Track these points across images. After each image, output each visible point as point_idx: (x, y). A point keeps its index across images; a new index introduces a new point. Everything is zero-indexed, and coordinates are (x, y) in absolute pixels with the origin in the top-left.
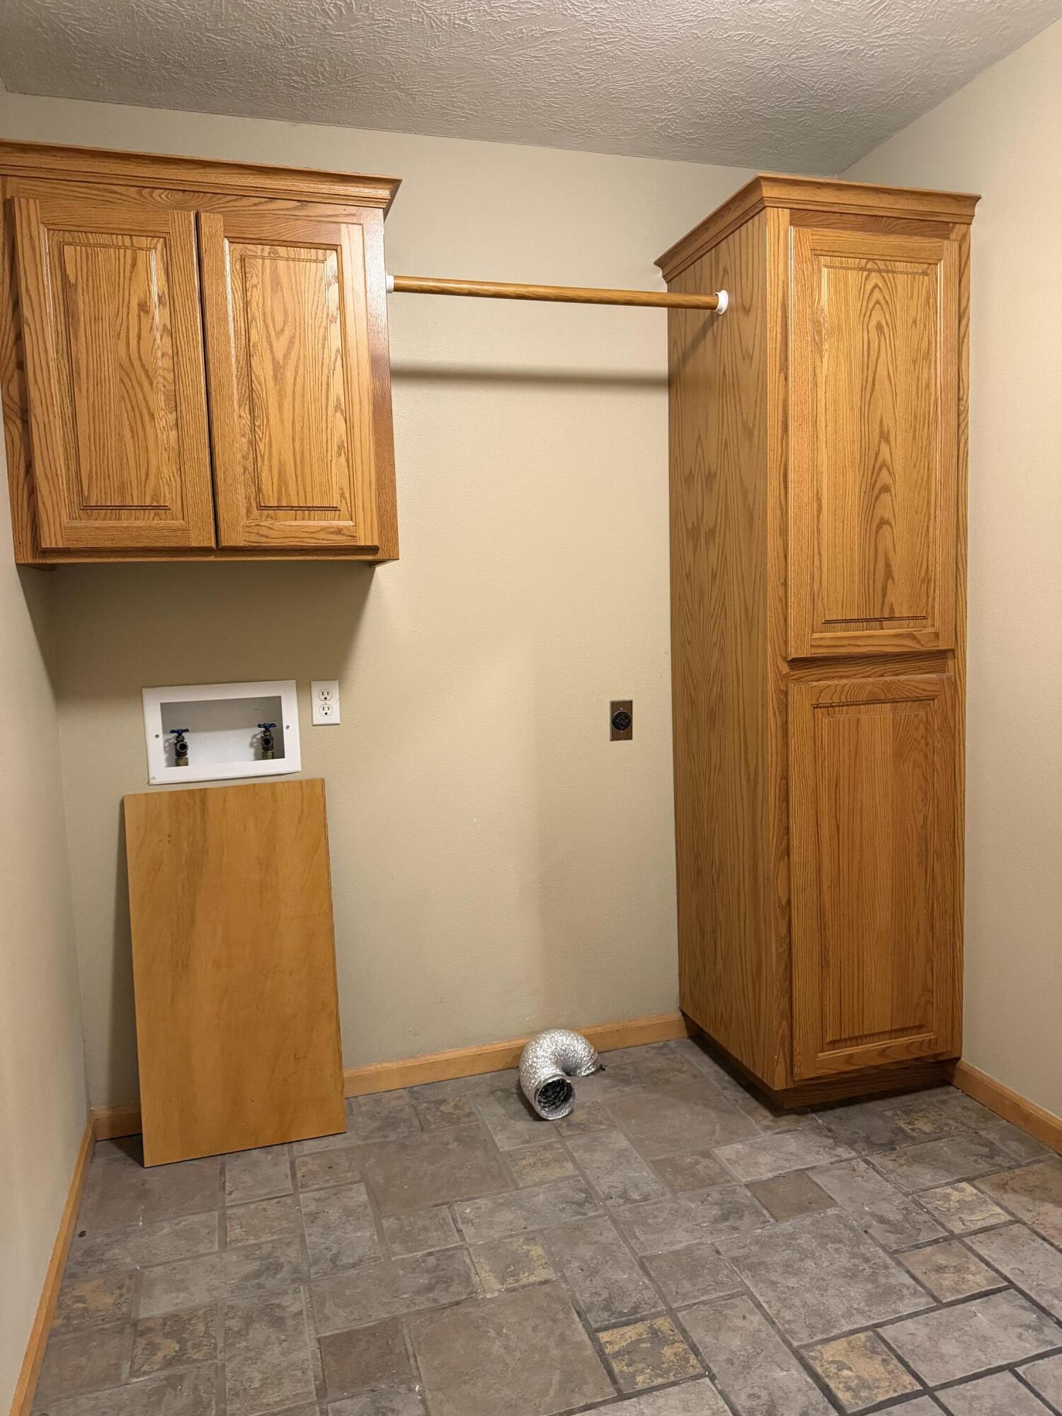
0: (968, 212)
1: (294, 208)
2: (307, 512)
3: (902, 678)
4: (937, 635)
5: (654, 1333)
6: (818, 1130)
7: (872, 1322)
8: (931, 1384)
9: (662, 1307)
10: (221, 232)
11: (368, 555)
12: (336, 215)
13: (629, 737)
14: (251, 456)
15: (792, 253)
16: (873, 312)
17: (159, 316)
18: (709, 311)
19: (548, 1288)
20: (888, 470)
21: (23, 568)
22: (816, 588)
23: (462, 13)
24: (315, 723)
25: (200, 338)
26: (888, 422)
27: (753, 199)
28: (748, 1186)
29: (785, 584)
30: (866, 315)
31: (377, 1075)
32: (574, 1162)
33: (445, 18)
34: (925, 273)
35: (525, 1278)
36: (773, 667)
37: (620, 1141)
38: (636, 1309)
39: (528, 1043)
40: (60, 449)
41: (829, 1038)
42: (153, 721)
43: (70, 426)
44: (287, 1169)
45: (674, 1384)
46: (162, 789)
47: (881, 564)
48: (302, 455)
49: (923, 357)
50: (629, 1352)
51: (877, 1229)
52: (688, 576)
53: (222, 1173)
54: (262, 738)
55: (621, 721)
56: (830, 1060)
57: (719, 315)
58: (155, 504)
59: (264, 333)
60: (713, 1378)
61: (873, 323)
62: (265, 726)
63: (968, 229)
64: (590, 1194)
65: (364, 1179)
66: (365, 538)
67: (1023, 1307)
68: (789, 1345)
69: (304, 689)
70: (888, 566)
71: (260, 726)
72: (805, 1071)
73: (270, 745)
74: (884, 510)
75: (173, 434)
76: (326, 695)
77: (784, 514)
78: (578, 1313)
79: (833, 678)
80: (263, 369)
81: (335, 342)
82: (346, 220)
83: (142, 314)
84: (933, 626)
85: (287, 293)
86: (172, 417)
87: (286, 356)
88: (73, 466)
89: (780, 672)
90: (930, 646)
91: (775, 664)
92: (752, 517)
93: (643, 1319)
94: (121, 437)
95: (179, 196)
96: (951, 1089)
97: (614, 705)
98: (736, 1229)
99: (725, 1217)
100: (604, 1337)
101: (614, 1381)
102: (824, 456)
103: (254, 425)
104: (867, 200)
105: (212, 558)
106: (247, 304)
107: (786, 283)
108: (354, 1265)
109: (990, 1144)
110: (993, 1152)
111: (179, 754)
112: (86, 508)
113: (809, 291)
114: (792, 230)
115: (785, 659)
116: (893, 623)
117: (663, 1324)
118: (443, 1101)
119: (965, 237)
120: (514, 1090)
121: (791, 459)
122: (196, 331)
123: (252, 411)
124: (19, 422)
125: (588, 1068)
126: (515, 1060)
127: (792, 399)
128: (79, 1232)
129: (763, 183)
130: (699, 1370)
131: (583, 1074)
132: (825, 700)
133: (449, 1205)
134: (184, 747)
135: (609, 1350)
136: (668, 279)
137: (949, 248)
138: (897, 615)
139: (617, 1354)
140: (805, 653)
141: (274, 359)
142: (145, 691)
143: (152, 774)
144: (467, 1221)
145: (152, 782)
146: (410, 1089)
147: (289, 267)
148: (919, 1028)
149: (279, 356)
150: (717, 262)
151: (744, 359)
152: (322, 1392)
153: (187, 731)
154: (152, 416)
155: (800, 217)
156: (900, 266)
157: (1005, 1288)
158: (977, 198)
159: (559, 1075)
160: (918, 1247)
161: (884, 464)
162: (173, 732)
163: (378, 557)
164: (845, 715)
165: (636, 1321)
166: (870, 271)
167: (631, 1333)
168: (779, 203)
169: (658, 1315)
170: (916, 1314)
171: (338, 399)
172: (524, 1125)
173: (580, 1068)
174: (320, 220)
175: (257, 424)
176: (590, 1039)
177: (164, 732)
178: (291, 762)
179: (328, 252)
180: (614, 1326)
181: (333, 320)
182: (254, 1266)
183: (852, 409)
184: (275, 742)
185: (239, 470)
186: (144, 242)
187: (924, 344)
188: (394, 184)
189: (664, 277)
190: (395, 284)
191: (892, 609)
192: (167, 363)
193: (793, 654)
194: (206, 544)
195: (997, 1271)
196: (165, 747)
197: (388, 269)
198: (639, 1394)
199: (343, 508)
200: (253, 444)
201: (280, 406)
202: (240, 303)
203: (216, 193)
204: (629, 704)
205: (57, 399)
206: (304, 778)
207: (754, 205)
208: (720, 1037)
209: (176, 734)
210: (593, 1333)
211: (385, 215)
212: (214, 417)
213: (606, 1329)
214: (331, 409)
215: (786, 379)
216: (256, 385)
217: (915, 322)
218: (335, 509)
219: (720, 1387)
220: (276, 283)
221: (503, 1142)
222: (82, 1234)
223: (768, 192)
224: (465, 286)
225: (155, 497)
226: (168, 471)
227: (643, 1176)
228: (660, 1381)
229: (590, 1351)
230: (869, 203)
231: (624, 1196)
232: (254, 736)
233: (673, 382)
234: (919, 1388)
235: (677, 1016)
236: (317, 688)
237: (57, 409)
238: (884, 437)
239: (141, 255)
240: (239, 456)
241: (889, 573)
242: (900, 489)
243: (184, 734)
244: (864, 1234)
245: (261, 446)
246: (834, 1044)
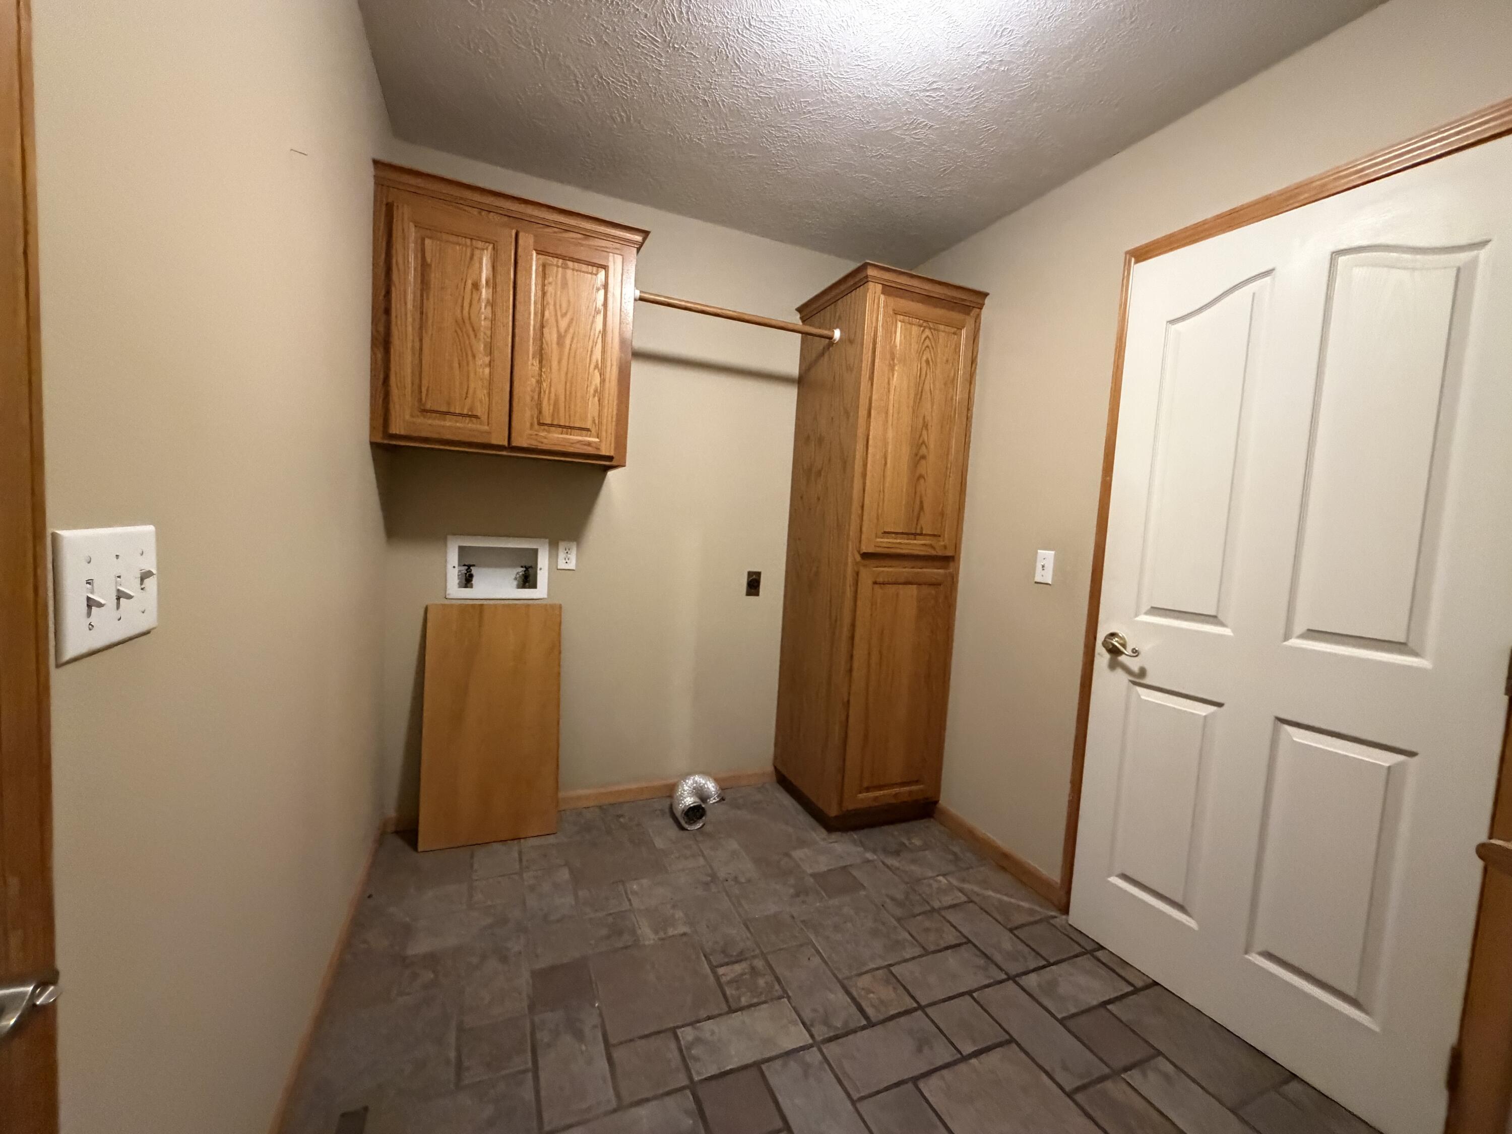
0: (981, 302)
1: (580, 239)
2: (570, 430)
3: (925, 570)
4: (945, 547)
5: (753, 968)
6: (854, 842)
7: (886, 963)
8: (923, 1003)
9: (757, 952)
10: (531, 247)
11: (606, 461)
12: (607, 247)
13: (757, 594)
14: (537, 389)
15: (881, 310)
16: (925, 352)
17: (485, 293)
18: (828, 340)
19: (685, 939)
20: (926, 446)
21: (375, 446)
22: (880, 511)
23: (699, 135)
24: (559, 567)
25: (511, 311)
26: (928, 418)
27: (862, 275)
28: (813, 875)
29: (863, 507)
30: (920, 353)
31: (579, 798)
32: (704, 856)
33: (688, 136)
34: (955, 333)
35: (671, 932)
36: (852, 557)
37: (734, 845)
38: (741, 953)
39: (678, 782)
40: (409, 371)
41: (866, 784)
42: (453, 558)
43: (417, 355)
44: (516, 855)
45: (765, 1002)
46: (454, 602)
47: (918, 502)
48: (571, 393)
49: (951, 382)
50: (736, 981)
51: (889, 904)
52: (802, 498)
53: (472, 857)
54: (523, 575)
55: (753, 584)
56: (866, 798)
57: (833, 343)
58: (470, 413)
59: (553, 313)
60: (789, 998)
61: (924, 358)
62: (525, 567)
63: (980, 311)
64: (714, 876)
65: (567, 864)
66: (606, 449)
67: (977, 955)
68: (837, 978)
69: (554, 545)
70: (921, 502)
71: (522, 567)
72: (849, 805)
73: (528, 580)
74: (921, 470)
75: (487, 370)
76: (567, 550)
77: (865, 465)
78: (705, 956)
79: (885, 567)
80: (551, 336)
81: (599, 326)
82: (613, 251)
83: (474, 290)
84: (944, 541)
85: (571, 292)
86: (487, 359)
87: (566, 331)
88: (417, 381)
89: (855, 559)
90: (940, 553)
91: (853, 555)
92: (846, 463)
93: (746, 959)
94: (451, 368)
95: (506, 219)
96: (932, 820)
97: (750, 574)
98: (804, 902)
99: (797, 895)
100: (721, 971)
101: (727, 1001)
102: (890, 434)
103: (541, 371)
104: (928, 287)
105: (504, 453)
106: (544, 294)
107: (876, 328)
108: (558, 921)
109: (955, 854)
110: (957, 858)
111: (467, 580)
112: (424, 411)
113: (890, 333)
114: (882, 297)
115: (859, 552)
116: (921, 537)
117: (759, 964)
118: (622, 816)
119: (978, 316)
120: (667, 810)
121: (871, 433)
122: (508, 307)
123: (541, 362)
124: (382, 349)
125: (715, 799)
126: (671, 791)
127: (874, 397)
128: (368, 895)
129: (869, 267)
130: (780, 992)
131: (711, 802)
132: (881, 580)
133: (623, 882)
134: (471, 576)
135: (724, 979)
136: (804, 320)
137: (970, 322)
138: (924, 532)
139: (730, 982)
140: (871, 550)
141: (558, 331)
142: (449, 537)
143: (448, 592)
144: (635, 893)
145: (447, 597)
146: (600, 807)
147: (573, 274)
148: (917, 782)
149: (562, 330)
150: (835, 313)
151: (847, 370)
152: (532, 1008)
153: (474, 565)
154: (474, 356)
155: (889, 290)
156: (942, 327)
157: (965, 943)
158: (986, 295)
159: (697, 802)
160: (915, 916)
161: (923, 442)
162: (465, 565)
163: (614, 463)
164: (891, 589)
165: (741, 961)
166: (925, 327)
167: (738, 968)
168: (877, 280)
169: (754, 957)
170: (913, 958)
171: (597, 361)
172: (673, 832)
173: (709, 798)
174: (596, 249)
175: (543, 370)
176: (717, 780)
177: (459, 565)
178: (540, 592)
179: (600, 269)
180: (727, 964)
181: (598, 312)
182: (489, 920)
183: (908, 407)
184: (531, 578)
185: (528, 399)
186: (480, 244)
187: (952, 374)
188: (646, 234)
189: (801, 318)
190: (640, 296)
191: (922, 528)
192: (488, 323)
193: (864, 549)
194: (501, 443)
195: (960, 932)
196: (458, 575)
197: (636, 286)
198: (741, 1009)
199: (593, 431)
200: (539, 382)
201: (559, 362)
202: (540, 293)
203: (531, 222)
204: (759, 574)
205: (410, 337)
206: (549, 602)
207: (861, 280)
208: (798, 782)
209: (466, 568)
210: (713, 969)
211: (638, 252)
212: (515, 363)
213: (722, 966)
214: (592, 366)
215: (872, 385)
216: (545, 346)
217: (947, 361)
218: (588, 430)
219: (793, 1005)
220: (565, 284)
221: (659, 843)
222: (370, 896)
223: (871, 272)
224: (683, 303)
225: (471, 409)
226: (482, 394)
227: (747, 867)
228: (755, 1000)
229: (712, 978)
230: (927, 288)
231: (736, 879)
232: (518, 573)
233: (801, 382)
234: (915, 1005)
235: (770, 768)
236: (562, 546)
237: (410, 345)
238: (925, 426)
239: (477, 252)
240: (529, 389)
241: (922, 508)
242: (931, 458)
243: (471, 568)
244: (881, 907)
245: (545, 384)
246: (868, 789)
